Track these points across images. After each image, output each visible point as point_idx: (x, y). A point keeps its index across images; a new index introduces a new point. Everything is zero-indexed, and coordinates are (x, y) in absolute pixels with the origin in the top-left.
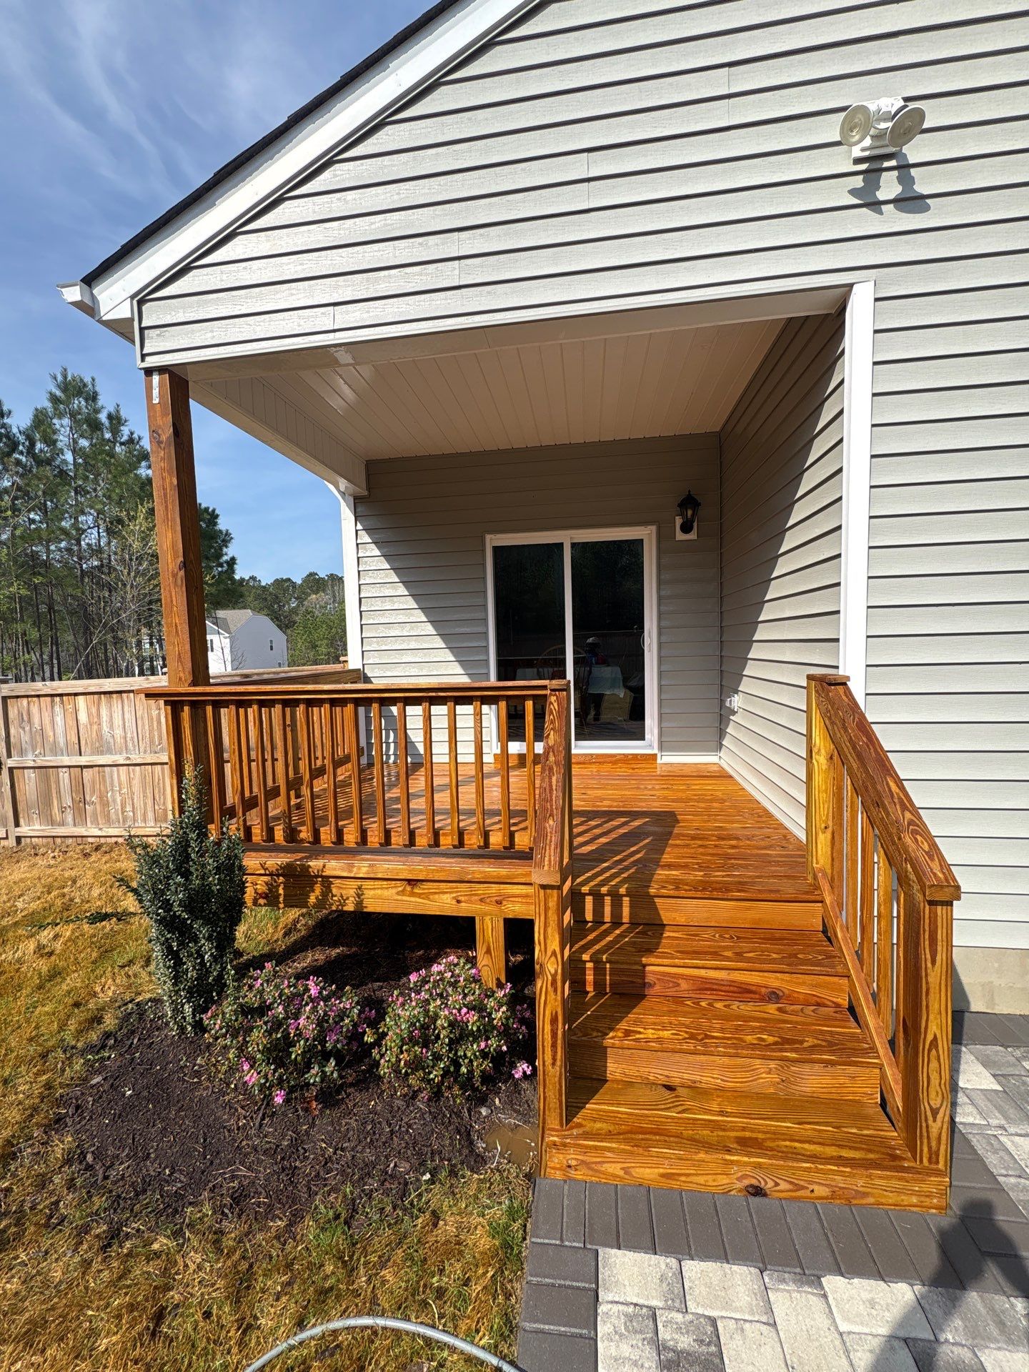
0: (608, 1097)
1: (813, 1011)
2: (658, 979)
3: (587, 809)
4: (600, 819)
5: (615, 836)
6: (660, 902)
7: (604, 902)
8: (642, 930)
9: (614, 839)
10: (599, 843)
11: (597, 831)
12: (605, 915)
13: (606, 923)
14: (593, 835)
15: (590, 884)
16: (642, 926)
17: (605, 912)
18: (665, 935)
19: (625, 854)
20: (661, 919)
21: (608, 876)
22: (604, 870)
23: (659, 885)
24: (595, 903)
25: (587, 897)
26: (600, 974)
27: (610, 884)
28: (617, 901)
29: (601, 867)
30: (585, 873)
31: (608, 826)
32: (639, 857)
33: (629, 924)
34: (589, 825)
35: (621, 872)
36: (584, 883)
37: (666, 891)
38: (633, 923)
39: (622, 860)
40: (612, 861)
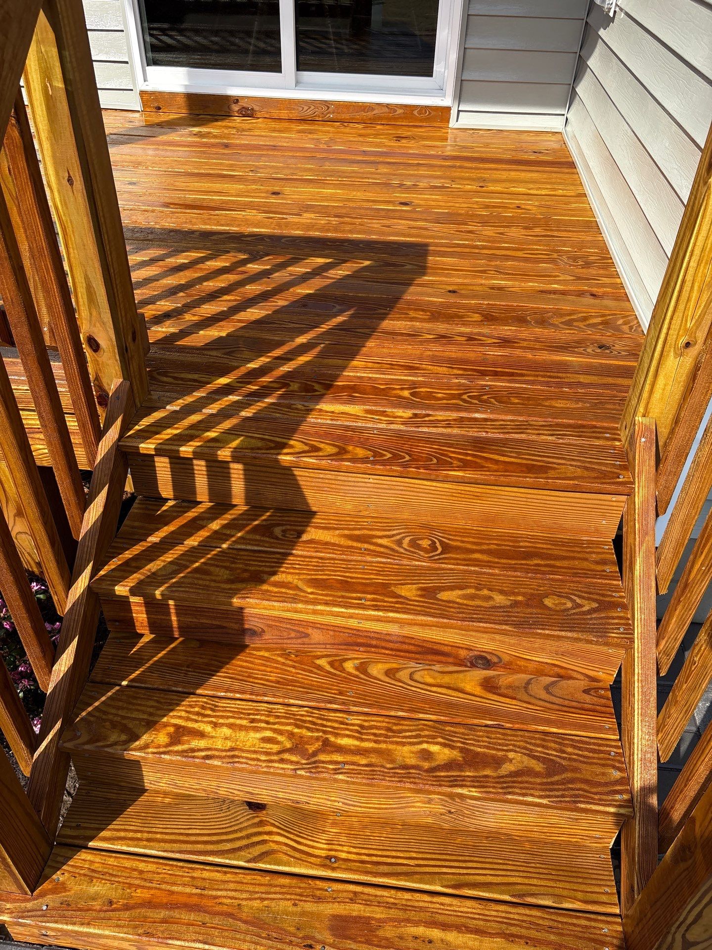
0: (135, 824)
1: (547, 688)
2: (270, 626)
3: (263, 230)
4: (274, 259)
5: (282, 303)
6: (305, 476)
7: (193, 469)
8: (264, 523)
9: (275, 312)
10: (240, 321)
11: (252, 289)
12: (198, 490)
13: (200, 503)
14: (239, 298)
15: (165, 432)
16: (268, 514)
17: (198, 485)
18: (305, 537)
19: (277, 352)
20: (307, 504)
21: (214, 411)
22: (213, 396)
23: (306, 444)
24: (174, 470)
25: (156, 459)
26: (156, 612)
27: (214, 430)
28: (219, 470)
29: (211, 387)
30: (169, 403)
31: (280, 276)
32: (301, 362)
33: (245, 508)
34: (244, 272)
35: (247, 400)
36: (153, 429)
37: (314, 461)
38: (253, 507)
39: (263, 371)
40: (242, 370)
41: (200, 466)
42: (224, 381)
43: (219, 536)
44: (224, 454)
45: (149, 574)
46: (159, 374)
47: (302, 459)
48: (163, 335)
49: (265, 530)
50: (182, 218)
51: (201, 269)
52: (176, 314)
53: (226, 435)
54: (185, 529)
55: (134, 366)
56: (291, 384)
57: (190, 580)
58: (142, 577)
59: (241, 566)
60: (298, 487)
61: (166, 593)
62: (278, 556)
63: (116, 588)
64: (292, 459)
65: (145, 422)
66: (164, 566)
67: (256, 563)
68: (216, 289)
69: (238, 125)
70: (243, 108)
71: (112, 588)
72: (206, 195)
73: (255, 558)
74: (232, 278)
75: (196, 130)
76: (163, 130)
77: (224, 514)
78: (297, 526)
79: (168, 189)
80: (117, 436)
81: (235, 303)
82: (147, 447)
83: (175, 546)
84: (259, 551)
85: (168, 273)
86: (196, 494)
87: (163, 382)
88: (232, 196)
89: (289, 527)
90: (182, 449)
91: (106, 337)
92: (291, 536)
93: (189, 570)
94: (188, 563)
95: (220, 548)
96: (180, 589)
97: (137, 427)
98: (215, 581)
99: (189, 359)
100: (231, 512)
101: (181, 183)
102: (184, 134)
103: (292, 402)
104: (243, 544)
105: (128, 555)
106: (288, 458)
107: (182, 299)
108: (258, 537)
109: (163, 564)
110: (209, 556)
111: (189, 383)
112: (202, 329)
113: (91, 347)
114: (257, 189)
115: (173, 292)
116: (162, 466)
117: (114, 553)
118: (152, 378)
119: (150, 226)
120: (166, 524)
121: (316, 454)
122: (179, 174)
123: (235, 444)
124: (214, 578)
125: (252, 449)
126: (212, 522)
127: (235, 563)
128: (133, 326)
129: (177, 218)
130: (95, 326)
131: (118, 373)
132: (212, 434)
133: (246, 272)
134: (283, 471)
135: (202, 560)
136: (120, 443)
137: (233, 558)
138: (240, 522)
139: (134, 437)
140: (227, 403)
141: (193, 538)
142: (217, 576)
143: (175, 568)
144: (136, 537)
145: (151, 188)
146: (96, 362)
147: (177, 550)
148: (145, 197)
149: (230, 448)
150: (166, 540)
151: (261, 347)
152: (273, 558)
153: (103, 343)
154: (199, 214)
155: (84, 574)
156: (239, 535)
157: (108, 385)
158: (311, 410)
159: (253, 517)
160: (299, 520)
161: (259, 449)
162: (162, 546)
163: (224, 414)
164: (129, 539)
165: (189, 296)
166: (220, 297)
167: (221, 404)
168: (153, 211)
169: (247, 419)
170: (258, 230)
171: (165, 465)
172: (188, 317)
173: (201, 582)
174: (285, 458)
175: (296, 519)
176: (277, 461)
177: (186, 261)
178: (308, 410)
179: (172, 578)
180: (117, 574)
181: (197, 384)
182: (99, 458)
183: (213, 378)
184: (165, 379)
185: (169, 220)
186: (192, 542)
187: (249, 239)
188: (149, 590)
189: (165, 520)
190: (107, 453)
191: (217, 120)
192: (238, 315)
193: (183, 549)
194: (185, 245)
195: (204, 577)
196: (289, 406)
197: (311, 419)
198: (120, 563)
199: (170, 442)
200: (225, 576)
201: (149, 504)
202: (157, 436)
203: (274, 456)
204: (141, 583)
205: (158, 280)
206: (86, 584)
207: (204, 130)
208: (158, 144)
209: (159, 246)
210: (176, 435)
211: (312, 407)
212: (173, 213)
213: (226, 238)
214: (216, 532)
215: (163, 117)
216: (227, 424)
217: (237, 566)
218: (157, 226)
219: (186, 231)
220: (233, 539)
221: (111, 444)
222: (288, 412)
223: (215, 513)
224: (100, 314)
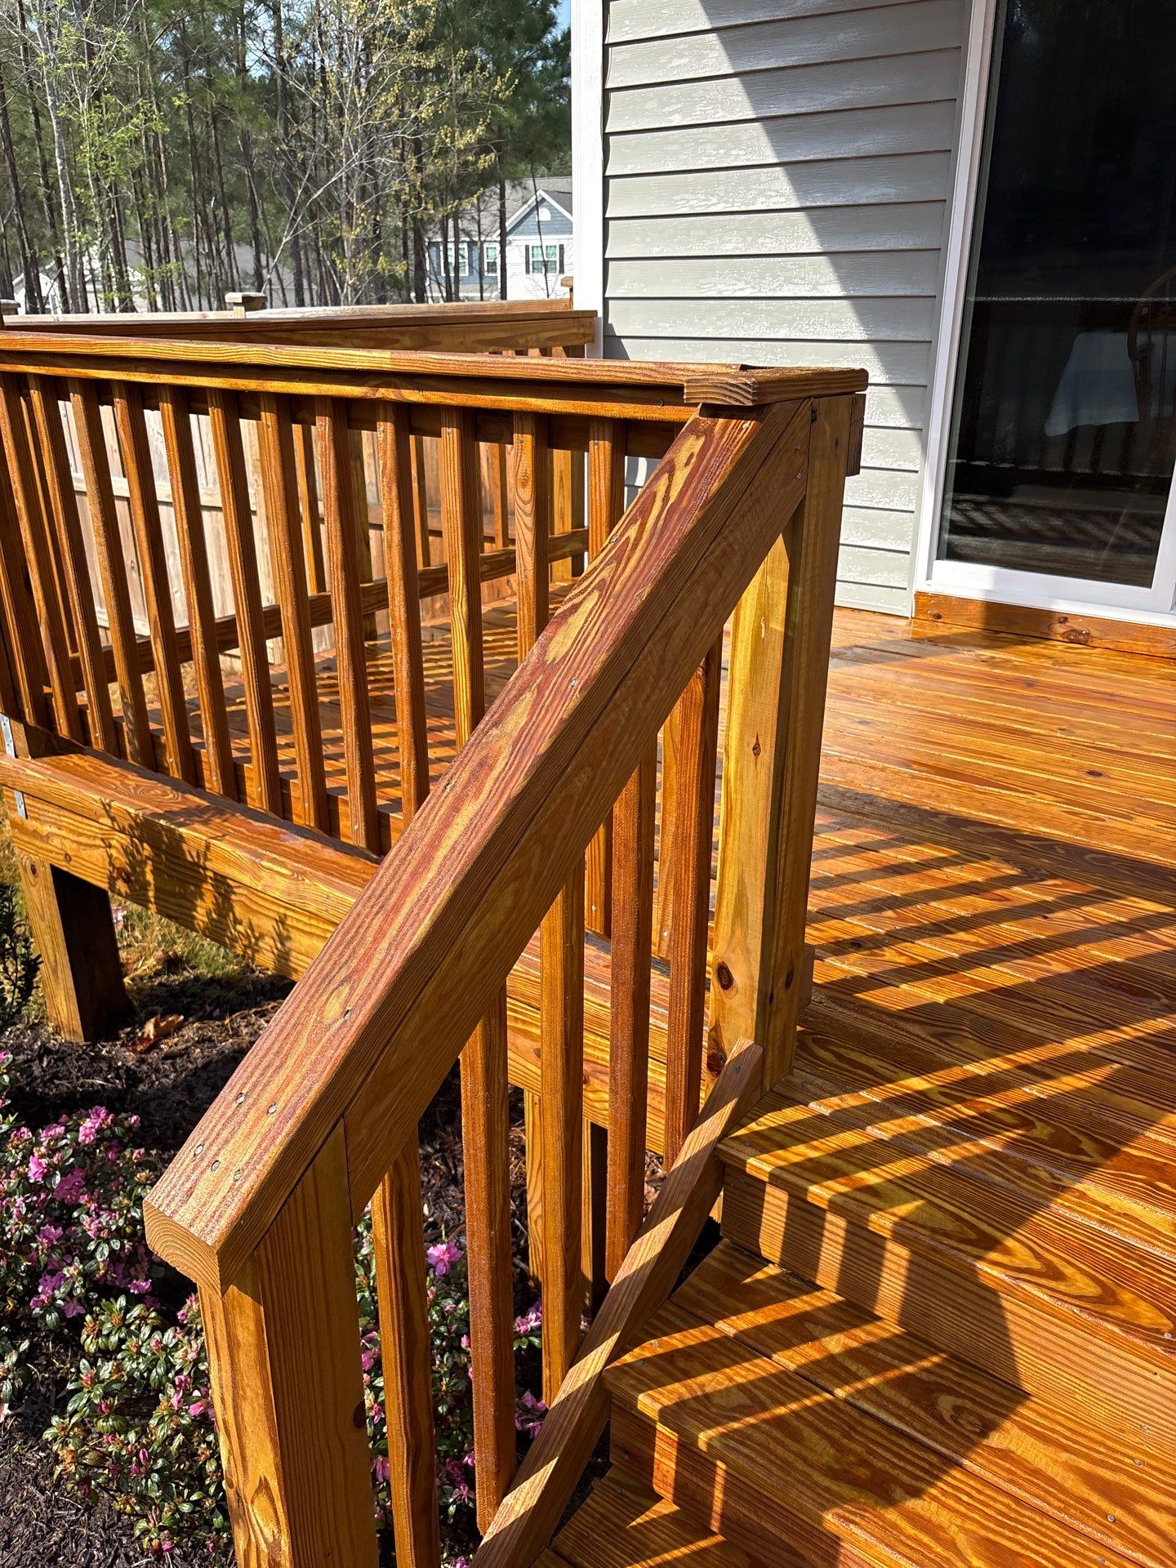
3: (1056, 832)
4: (1064, 886)
5: (1058, 968)
6: (1022, 1317)
7: (823, 1228)
8: (924, 1376)
9: (1042, 982)
10: (974, 982)
11: (1012, 931)
12: (822, 1266)
13: (820, 1288)
14: (983, 942)
15: (794, 1149)
16: (936, 1359)
17: (824, 1256)
18: (995, 1440)
19: (1027, 1057)
20: (1015, 1372)
21: (886, 1136)
22: (893, 1107)
23: (1038, 1256)
24: (792, 1218)
25: (769, 1189)
26: (694, 1468)
27: (876, 1170)
28: (865, 1244)
29: (893, 1089)
30: (816, 1098)
31: (1067, 920)
32: (1067, 1088)
33: (897, 1330)
34: (1005, 899)
35: (949, 1132)
36: (778, 1137)
37: (1046, 1298)
38: (909, 1333)
39: (991, 1085)
40: (956, 1073)
41: (835, 1226)
42: (917, 1083)
43: (835, 1368)
44: (881, 1222)
45: (700, 1393)
46: (816, 1041)
47: (1022, 1284)
48: (840, 976)
49: (922, 1390)
50: (927, 788)
51: (933, 878)
52: (871, 945)
53: (894, 1187)
54: (781, 1330)
55: (777, 1025)
56: (1038, 1124)
57: (761, 1438)
58: (687, 1396)
59: (859, 1449)
60: (1003, 1332)
61: (716, 1444)
62: (934, 1459)
63: (641, 1397)
64: (1003, 1277)
65: (770, 1120)
66: (728, 1389)
67: (888, 1456)
68: (949, 917)
69: (1058, 654)
70: (1074, 631)
71: (633, 1393)
72: (975, 758)
73: (888, 1444)
74: (982, 904)
75: (988, 653)
76: (935, 649)
77: (856, 1326)
78: (987, 1408)
79: (916, 739)
80: (718, 1132)
81: (974, 949)
82: (759, 1165)
83: (757, 1357)
84: (901, 1433)
85: (878, 874)
86: (816, 1271)
87: (818, 1058)
88: (1018, 766)
89: (969, 1405)
90: (813, 1189)
91: (746, 973)
92: (967, 1425)
93: (766, 1415)
94: (768, 1401)
95: (831, 1393)
96: (741, 1448)
97: (753, 1126)
98: (805, 1460)
99: (872, 1029)
100: (869, 1327)
101: (940, 732)
102: (968, 658)
103: (1031, 1161)
104: (875, 1403)
105: (677, 1341)
106: (995, 1272)
107: (887, 921)
108: (904, 1401)
109: (727, 1383)
110: (808, 1402)
111: (859, 1071)
112: (906, 982)
113: (720, 979)
114: (1064, 761)
115: (877, 906)
116: (775, 1207)
117: (656, 1328)
118: (803, 1046)
119: (871, 792)
120: (754, 1307)
121: (1052, 1284)
122: (942, 718)
123: (904, 1209)
124: (805, 1453)
125: (933, 1230)
126: (832, 1334)
127: (851, 1438)
128: (792, 963)
129: (918, 787)
130: (733, 951)
131: (750, 1030)
132: (869, 1178)
133: (1007, 900)
134: (982, 1293)
135: (794, 1406)
136: (720, 1146)
137: (850, 1426)
138: (881, 1355)
139: (744, 1143)
140: (913, 1128)
141: (789, 1353)
142: (812, 1450)
143: (744, 1400)
144: (700, 1312)
145: (892, 734)
146: (721, 1004)
147: (756, 1366)
148: (877, 747)
149: (894, 1215)
150: (745, 1338)
151: (998, 1040)
152: (923, 1459)
153: (739, 977)
154: (956, 787)
155: (600, 1349)
156: (872, 1381)
157: (730, 1043)
158: (1064, 1189)
159: (906, 1355)
160: (994, 1397)
161: (946, 1234)
162: (736, 1348)
163: (901, 1147)
164: (686, 1310)
165: (901, 919)
166: (952, 933)
167: (901, 1126)
168: (883, 770)
169: (939, 1168)
170: (1047, 830)
171: (780, 1203)
172: (889, 954)
173: (780, 1450)
174: (989, 1271)
175: (988, 1394)
176: (973, 1270)
177: (913, 860)
178: (1057, 1187)
179: (735, 1419)
180: (651, 1371)
181: (871, 1077)
182: (681, 1159)
183: (902, 1074)
184: (822, 1053)
185: (904, 788)
186: (788, 1360)
187: (1028, 843)
188: (690, 1424)
189: (755, 1298)
190: (696, 1154)
191: (1025, 643)
192: (973, 971)
193: (768, 1367)
194: (918, 833)
195: (787, 1441)
196: (1023, 1168)
197: (1060, 1206)
198: (660, 1351)
199: (798, 1171)
200: (826, 1458)
201: (737, 1259)
202: (780, 1152)
203: (970, 1260)
204: (681, 1404)
205: (858, 882)
206: (598, 1370)
207: (999, 655)
208: (921, 669)
209: (877, 827)
210: (810, 1160)
211: (1066, 1182)
212: (913, 777)
213: (990, 834)
214: (831, 1358)
215: (942, 630)
216: (902, 1167)
217: (853, 1446)
218: (883, 795)
219: (926, 811)
220: (859, 1385)
221: (705, 1143)
222: (1019, 1178)
223: (840, 1319)
224: (746, 937)
